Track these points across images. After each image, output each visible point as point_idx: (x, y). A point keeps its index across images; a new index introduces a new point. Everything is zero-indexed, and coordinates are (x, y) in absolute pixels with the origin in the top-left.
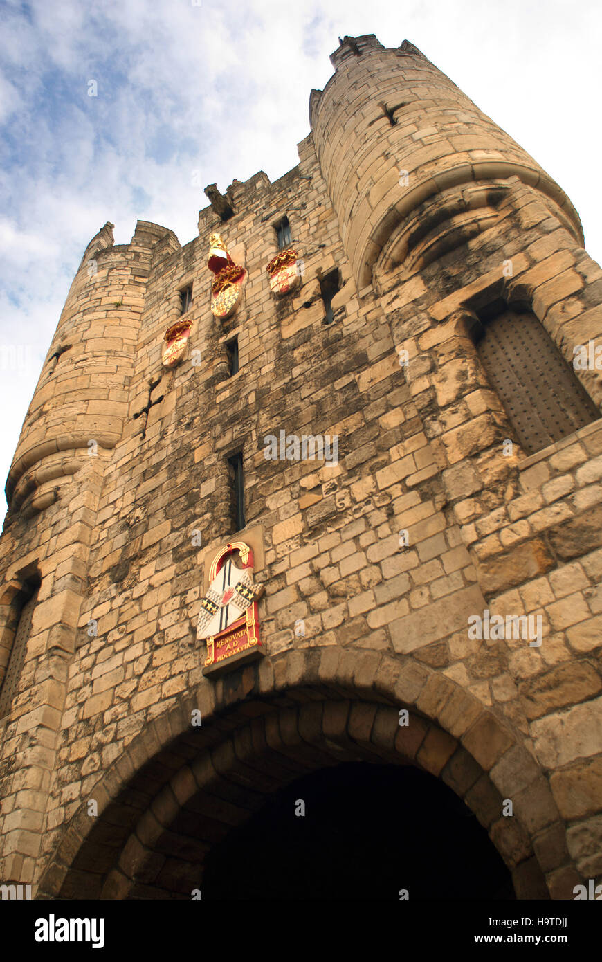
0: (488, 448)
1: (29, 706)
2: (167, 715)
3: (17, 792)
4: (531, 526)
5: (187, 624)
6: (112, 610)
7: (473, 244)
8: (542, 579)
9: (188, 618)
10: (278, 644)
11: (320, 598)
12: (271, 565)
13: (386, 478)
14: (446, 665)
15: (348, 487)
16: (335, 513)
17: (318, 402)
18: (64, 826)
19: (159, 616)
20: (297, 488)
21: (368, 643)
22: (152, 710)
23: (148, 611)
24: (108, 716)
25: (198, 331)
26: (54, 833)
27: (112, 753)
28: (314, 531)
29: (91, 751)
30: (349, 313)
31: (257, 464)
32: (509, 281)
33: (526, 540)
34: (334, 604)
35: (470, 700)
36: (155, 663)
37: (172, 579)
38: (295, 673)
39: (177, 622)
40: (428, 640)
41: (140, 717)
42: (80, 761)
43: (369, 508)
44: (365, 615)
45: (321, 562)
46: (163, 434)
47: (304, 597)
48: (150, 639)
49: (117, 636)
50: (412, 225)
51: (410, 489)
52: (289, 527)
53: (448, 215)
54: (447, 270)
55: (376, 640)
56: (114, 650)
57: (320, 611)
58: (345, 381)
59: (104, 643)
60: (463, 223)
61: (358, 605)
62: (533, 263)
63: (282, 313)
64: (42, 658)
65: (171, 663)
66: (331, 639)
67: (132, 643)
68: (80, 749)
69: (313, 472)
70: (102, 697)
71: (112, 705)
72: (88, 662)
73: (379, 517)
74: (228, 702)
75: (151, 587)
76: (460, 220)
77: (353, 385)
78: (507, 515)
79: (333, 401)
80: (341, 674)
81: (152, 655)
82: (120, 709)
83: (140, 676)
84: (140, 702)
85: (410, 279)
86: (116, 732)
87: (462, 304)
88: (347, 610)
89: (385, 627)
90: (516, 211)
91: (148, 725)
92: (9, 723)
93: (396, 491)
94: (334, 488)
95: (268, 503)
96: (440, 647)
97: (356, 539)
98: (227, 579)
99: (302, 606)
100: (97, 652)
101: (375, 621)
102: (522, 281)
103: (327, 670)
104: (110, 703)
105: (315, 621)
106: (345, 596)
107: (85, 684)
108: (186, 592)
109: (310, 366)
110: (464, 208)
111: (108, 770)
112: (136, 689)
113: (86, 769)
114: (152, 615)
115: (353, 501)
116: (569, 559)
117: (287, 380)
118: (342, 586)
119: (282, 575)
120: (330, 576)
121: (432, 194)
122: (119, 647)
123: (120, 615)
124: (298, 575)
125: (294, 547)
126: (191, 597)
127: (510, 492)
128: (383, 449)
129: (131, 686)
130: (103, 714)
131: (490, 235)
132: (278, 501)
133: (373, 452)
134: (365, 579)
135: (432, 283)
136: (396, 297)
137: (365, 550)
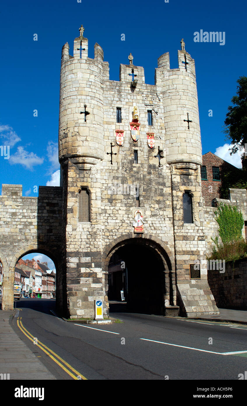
0: (181, 220)
1: (96, 223)
2: (126, 235)
3: (99, 239)
4: (183, 234)
5: (129, 221)
6: (110, 209)
7: (189, 177)
8: (182, 241)
9: (129, 220)
10: (146, 232)
11: (153, 228)
12: (145, 218)
13: (165, 213)
14: (167, 244)
15: (159, 211)
16: (156, 215)
17: (156, 188)
18: (106, 245)
19: (123, 217)
20: (150, 206)
21: (158, 237)
22: (123, 233)
23: (120, 214)
24: (113, 231)
25: (126, 137)
26: (104, 246)
27: (115, 237)
28: (153, 216)
29: (110, 235)
30: (164, 169)
31: (143, 195)
32: (191, 191)
33: (182, 236)
34: (155, 230)
35: (169, 250)
36: (123, 225)
37: (125, 210)
38: (148, 237)
39: (127, 220)
40: (166, 241)
41: (121, 233)
42: (108, 236)
43: (162, 217)
44: (159, 234)
45: (153, 222)
46: (118, 168)
47: (150, 226)
48: (122, 220)
49: (113, 216)
50: (184, 166)
51: (168, 217)
52: (148, 213)
53: (189, 168)
54: (184, 179)
55: (160, 238)
56: (113, 219)
57: (152, 230)
58: (161, 187)
59: (109, 216)
60: (190, 172)
61: (158, 232)
62: (196, 191)
63: (150, 154)
64: (97, 214)
65: (126, 227)
66: (153, 235)
67: (117, 219)
68: (108, 234)
69: (154, 204)
70: (111, 227)
71: (114, 229)
72: (106, 218)
73: (163, 219)
74: (137, 237)
75: (120, 209)
76: (190, 171)
77: (162, 189)
78: (181, 231)
79: (158, 191)
80: (154, 240)
81: (122, 224)
82: (116, 230)
83: (120, 226)
84: (120, 231)
85: (178, 175)
86: (116, 234)
87: (185, 190)
88: (156, 232)
89: (161, 237)
90: (197, 176)
91: (122, 235)
92: (92, 225)
93: (166, 217)
94: (157, 210)
95: (145, 205)
96: (167, 242)
97: (159, 221)
98: (139, 218)
99: (150, 228)
100: (108, 217)
101: (160, 235)
102: (193, 193)
103: (153, 239)
104: (113, 229)
105: (152, 231)
106: (156, 229)
107: (105, 222)
108: (129, 215)
109: (155, 177)
110: (192, 169)
111: (115, 240)
112: (119, 228)
113: (109, 237)
114: (122, 215)
115: (159, 214)
116: (185, 240)
117: (150, 177)
118: (156, 228)
119: (147, 221)
120: (155, 225)
121: (189, 163)
122: (114, 218)
123: (113, 211)
124: (150, 222)
125: (149, 217)
126: (130, 216)
127: (181, 228)
128: (165, 207)
129: (118, 228)
130: (112, 230)
131: (192, 177)
132: (147, 206)
133: (164, 207)
134: (160, 229)
135: (181, 180)
136: (175, 177)
137: (160, 224)
